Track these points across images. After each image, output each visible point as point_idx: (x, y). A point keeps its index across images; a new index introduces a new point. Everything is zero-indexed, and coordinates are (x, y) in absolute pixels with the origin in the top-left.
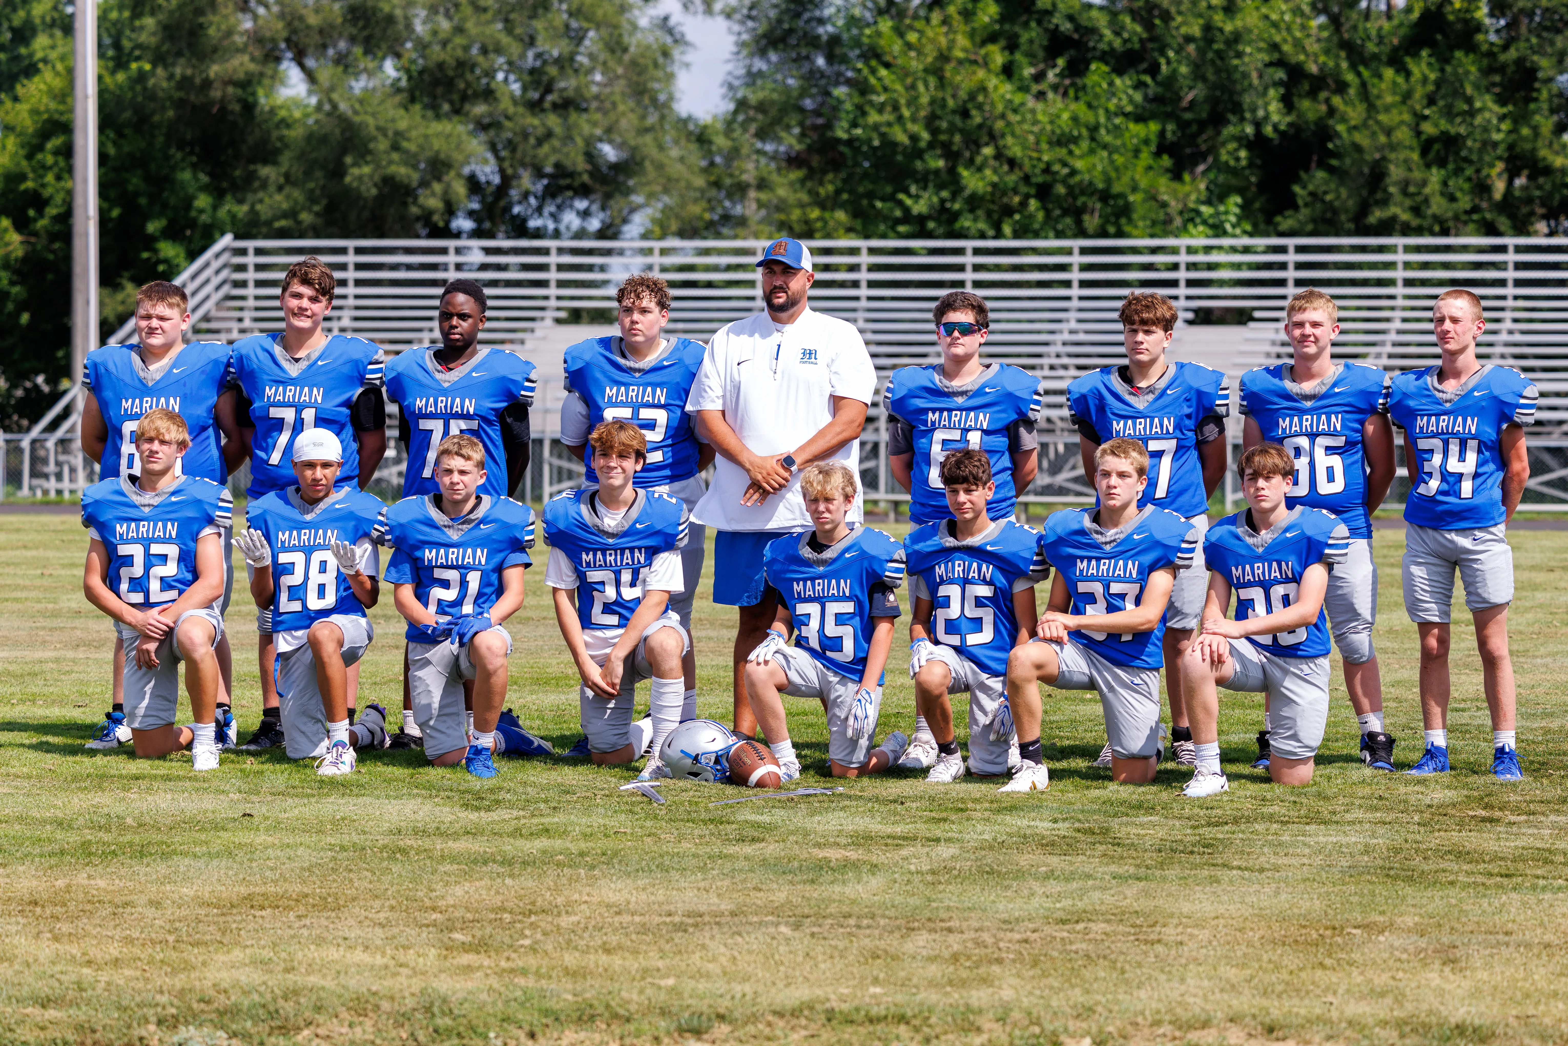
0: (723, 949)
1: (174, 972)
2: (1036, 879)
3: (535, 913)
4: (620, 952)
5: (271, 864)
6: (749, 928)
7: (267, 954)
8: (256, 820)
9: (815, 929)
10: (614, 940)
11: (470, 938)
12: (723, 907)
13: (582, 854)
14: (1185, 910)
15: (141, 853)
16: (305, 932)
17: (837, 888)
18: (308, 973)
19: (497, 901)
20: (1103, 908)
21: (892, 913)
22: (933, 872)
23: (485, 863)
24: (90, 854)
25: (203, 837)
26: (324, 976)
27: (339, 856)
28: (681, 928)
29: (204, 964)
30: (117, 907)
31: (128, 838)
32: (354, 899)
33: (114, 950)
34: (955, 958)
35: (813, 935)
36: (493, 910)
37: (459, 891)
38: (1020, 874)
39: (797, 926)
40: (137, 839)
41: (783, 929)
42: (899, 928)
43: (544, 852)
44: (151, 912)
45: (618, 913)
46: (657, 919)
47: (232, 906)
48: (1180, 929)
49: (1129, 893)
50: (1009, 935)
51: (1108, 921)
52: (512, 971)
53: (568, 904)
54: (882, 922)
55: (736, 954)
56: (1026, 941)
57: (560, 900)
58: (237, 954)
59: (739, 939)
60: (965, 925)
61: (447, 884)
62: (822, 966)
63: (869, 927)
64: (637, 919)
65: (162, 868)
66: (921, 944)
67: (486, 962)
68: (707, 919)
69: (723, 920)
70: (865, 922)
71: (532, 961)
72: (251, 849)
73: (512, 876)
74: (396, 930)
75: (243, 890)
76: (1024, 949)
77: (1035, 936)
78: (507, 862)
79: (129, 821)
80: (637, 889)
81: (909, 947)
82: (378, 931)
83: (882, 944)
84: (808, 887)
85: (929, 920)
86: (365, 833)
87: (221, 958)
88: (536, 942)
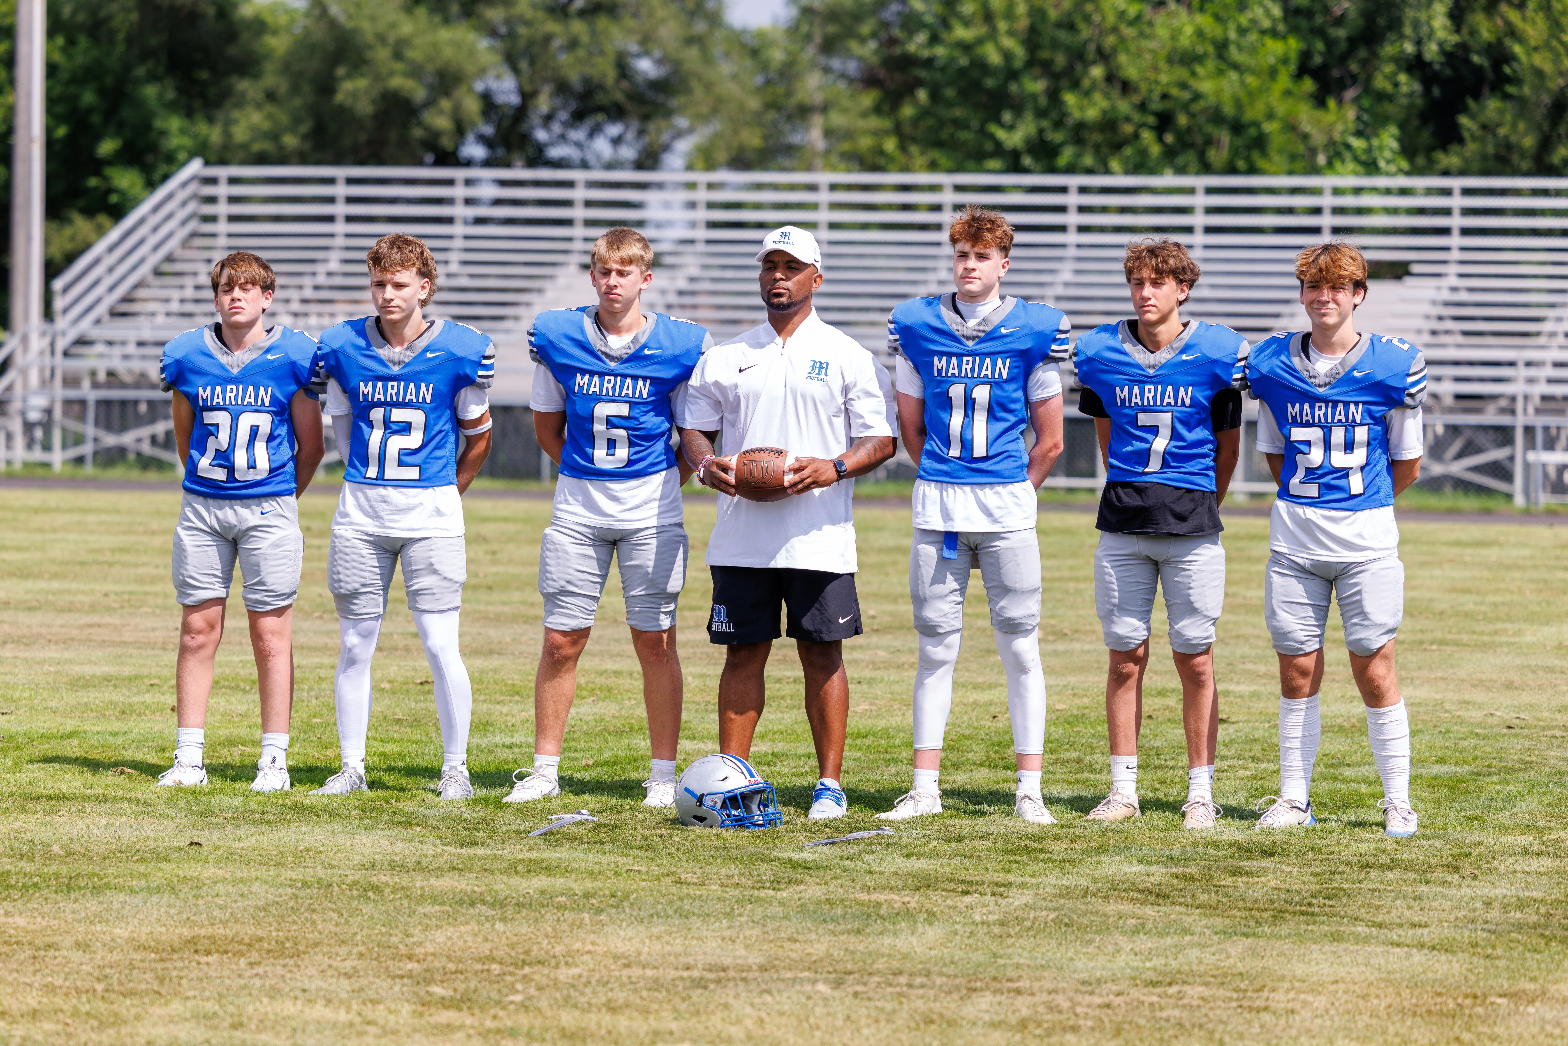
0: (748, 1010)
1: (102, 1026)
2: (1124, 933)
3: (530, 964)
4: (627, 1012)
5: (220, 901)
6: (782, 986)
7: (211, 1007)
8: (205, 850)
9: (859, 988)
10: (620, 996)
11: (451, 993)
12: (751, 960)
13: (587, 896)
14: (1299, 973)
15: (69, 886)
16: (258, 982)
17: (887, 941)
18: (259, 1030)
19: (485, 949)
20: (1202, 968)
21: (950, 970)
22: (1002, 924)
23: (472, 904)
24: (8, 887)
25: (142, 868)
26: (277, 1034)
27: (302, 893)
28: (700, 984)
29: (138, 1017)
30: (38, 949)
31: (54, 868)
32: (316, 944)
33: (32, 1000)
34: (1023, 1025)
35: (856, 994)
36: (479, 960)
37: (440, 936)
38: (1104, 928)
39: (838, 984)
40: (64, 870)
41: (821, 987)
42: (958, 988)
43: (543, 892)
44: (77, 956)
45: (627, 966)
46: (672, 974)
47: (174, 951)
48: (1292, 995)
49: (1232, 951)
50: (1088, 998)
51: (1206, 984)
52: (499, 1031)
53: (569, 954)
54: (939, 981)
55: (763, 1015)
56: (1108, 1006)
57: (559, 949)
58: (176, 1007)
59: (768, 998)
60: (1037, 985)
61: (427, 928)
62: (866, 1031)
63: (922, 986)
64: (649, 973)
65: (92, 905)
66: (984, 1007)
67: (469, 1021)
68: (731, 973)
69: (751, 975)
70: (918, 980)
71: (523, 1020)
72: (198, 884)
73: (503, 920)
74: (364, 982)
75: (186, 932)
76: (1104, 1015)
77: (1120, 1000)
78: (499, 903)
79: (56, 849)
80: (650, 938)
81: (969, 1010)
82: (344, 983)
83: (937, 1007)
84: (852, 938)
85: (995, 979)
86: (332, 867)
87: (157, 1011)
88: (529, 998)
